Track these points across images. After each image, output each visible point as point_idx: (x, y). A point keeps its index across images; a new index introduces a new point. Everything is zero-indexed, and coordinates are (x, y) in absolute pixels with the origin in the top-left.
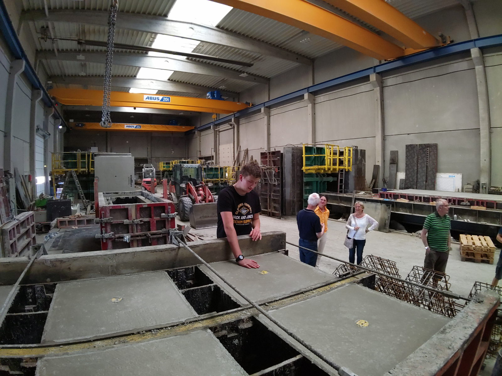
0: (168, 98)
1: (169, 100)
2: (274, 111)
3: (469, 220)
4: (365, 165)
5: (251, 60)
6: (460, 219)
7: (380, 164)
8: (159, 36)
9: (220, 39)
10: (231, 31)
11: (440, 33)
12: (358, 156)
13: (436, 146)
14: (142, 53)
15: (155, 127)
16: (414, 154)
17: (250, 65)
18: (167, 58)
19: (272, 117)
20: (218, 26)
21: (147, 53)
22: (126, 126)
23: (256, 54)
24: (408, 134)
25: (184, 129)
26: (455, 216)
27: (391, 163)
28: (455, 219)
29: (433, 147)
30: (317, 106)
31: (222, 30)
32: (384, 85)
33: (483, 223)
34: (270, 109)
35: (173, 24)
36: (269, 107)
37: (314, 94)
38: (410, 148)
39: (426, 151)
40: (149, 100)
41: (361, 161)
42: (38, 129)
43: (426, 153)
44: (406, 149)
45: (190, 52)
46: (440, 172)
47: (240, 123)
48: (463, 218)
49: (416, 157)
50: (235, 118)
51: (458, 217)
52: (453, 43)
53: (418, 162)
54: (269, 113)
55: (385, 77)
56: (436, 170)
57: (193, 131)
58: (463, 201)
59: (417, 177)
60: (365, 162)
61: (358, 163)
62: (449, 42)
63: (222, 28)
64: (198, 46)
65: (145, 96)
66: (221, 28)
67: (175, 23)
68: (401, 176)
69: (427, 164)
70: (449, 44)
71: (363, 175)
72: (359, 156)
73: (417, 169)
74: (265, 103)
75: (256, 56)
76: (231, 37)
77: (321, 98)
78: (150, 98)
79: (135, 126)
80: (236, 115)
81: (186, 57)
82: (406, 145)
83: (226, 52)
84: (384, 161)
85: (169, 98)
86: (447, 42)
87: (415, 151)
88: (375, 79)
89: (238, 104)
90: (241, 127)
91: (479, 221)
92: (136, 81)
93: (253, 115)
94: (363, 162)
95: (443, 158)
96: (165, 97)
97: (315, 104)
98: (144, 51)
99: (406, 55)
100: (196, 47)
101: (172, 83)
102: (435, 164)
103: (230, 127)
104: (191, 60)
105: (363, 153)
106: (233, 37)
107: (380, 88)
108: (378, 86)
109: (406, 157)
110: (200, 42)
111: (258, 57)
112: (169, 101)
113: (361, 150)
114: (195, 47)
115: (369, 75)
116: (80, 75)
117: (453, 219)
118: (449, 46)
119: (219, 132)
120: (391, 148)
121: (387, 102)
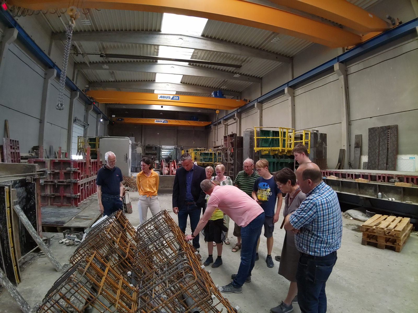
0: (177, 97)
1: (179, 98)
2: (265, 105)
3: (394, 199)
4: (326, 149)
5: (241, 63)
6: (385, 198)
7: (345, 148)
8: (160, 47)
9: (205, 46)
10: (215, 38)
11: (387, 16)
12: (317, 139)
13: (396, 127)
14: (153, 61)
15: (179, 122)
16: (376, 137)
17: (239, 67)
18: (173, 64)
19: (263, 111)
20: (203, 35)
21: (157, 62)
22: (155, 120)
23: (243, 56)
24: (371, 118)
25: (203, 124)
26: (380, 194)
27: (355, 147)
28: (380, 198)
29: (393, 129)
30: (296, 98)
31: (206, 38)
32: (348, 73)
33: (408, 202)
34: (262, 104)
35: (165, 36)
36: (262, 102)
37: (294, 87)
38: (372, 131)
39: (386, 133)
40: (162, 99)
41: (321, 144)
42: (76, 120)
43: (387, 134)
44: (369, 132)
45: (189, 58)
46: (401, 154)
47: (242, 118)
48: (388, 197)
49: (378, 140)
50: (238, 113)
51: (382, 196)
52: (402, 25)
53: (379, 145)
54: (262, 107)
55: (348, 66)
56: (397, 152)
57: (210, 126)
58: (392, 178)
59: (379, 160)
60: (326, 145)
61: (317, 146)
62: (398, 24)
63: (207, 37)
64: (193, 53)
65: (159, 96)
66: (205, 36)
67: (167, 36)
68: (365, 159)
69: (388, 146)
70: (399, 25)
71: (323, 158)
72: (319, 140)
73: (379, 151)
74: (258, 99)
75: (243, 59)
76: (215, 43)
77: (299, 91)
78: (163, 97)
79: (163, 121)
80: (239, 111)
81: (187, 63)
82: (369, 129)
83: (217, 57)
84: (350, 145)
85: (179, 97)
86: (396, 23)
87: (377, 134)
88: (338, 68)
89: (237, 100)
90: (243, 121)
91: (404, 201)
92: (155, 84)
93: (251, 110)
94: (324, 146)
95: (403, 139)
96: (175, 96)
97: (294, 97)
98: (154, 60)
99: (363, 41)
100: (193, 55)
101: (184, 85)
102: (396, 145)
103: (234, 121)
104: (193, 65)
105: (324, 137)
106: (216, 44)
107: (344, 76)
108: (341, 74)
109: (369, 140)
110: (194, 50)
111: (245, 60)
112: (179, 100)
113: (321, 134)
114: (191, 54)
115: (333, 66)
116: (110, 81)
117: (378, 198)
118: (399, 27)
119: (228, 125)
120: (356, 132)
121: (351, 88)
